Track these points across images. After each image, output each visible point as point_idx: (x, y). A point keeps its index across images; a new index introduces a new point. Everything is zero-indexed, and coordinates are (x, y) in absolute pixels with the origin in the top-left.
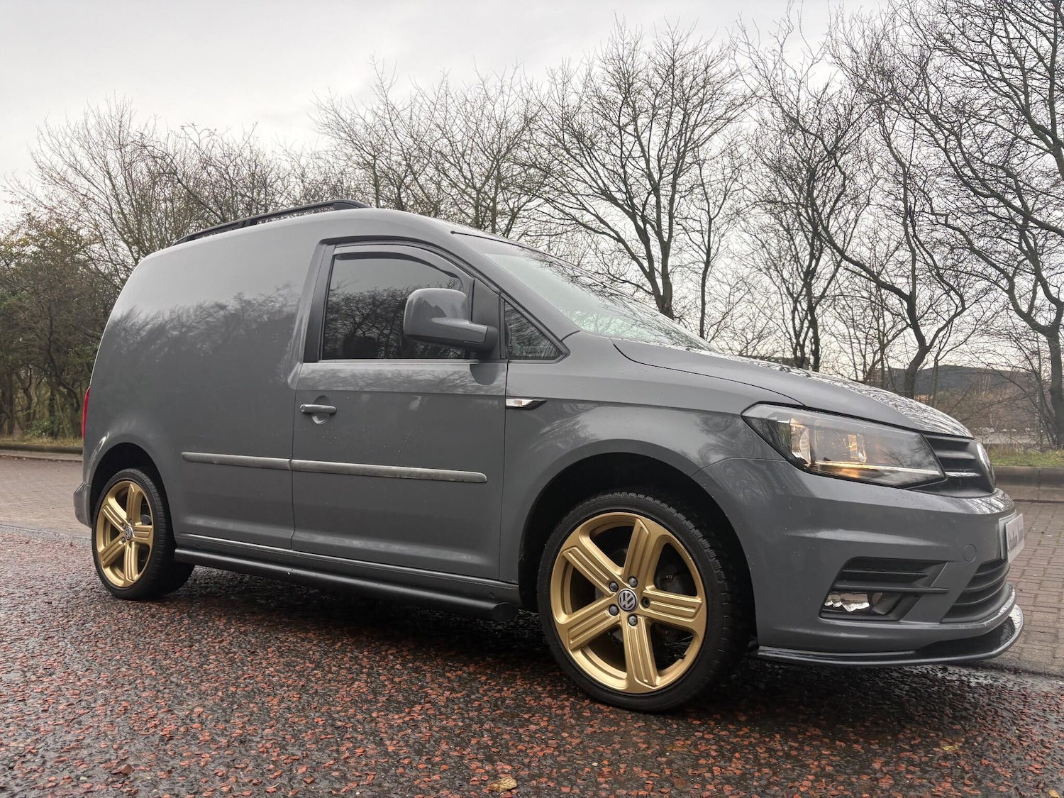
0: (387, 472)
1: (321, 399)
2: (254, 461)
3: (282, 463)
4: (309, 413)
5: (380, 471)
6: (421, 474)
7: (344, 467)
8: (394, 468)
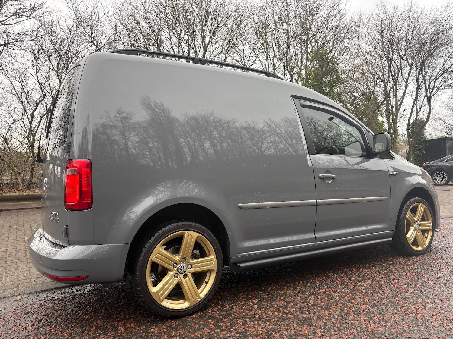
0: (358, 200)
1: (328, 171)
2: (296, 204)
3: (313, 202)
4: (323, 179)
5: (356, 200)
6: (370, 199)
7: (342, 201)
8: (360, 198)
